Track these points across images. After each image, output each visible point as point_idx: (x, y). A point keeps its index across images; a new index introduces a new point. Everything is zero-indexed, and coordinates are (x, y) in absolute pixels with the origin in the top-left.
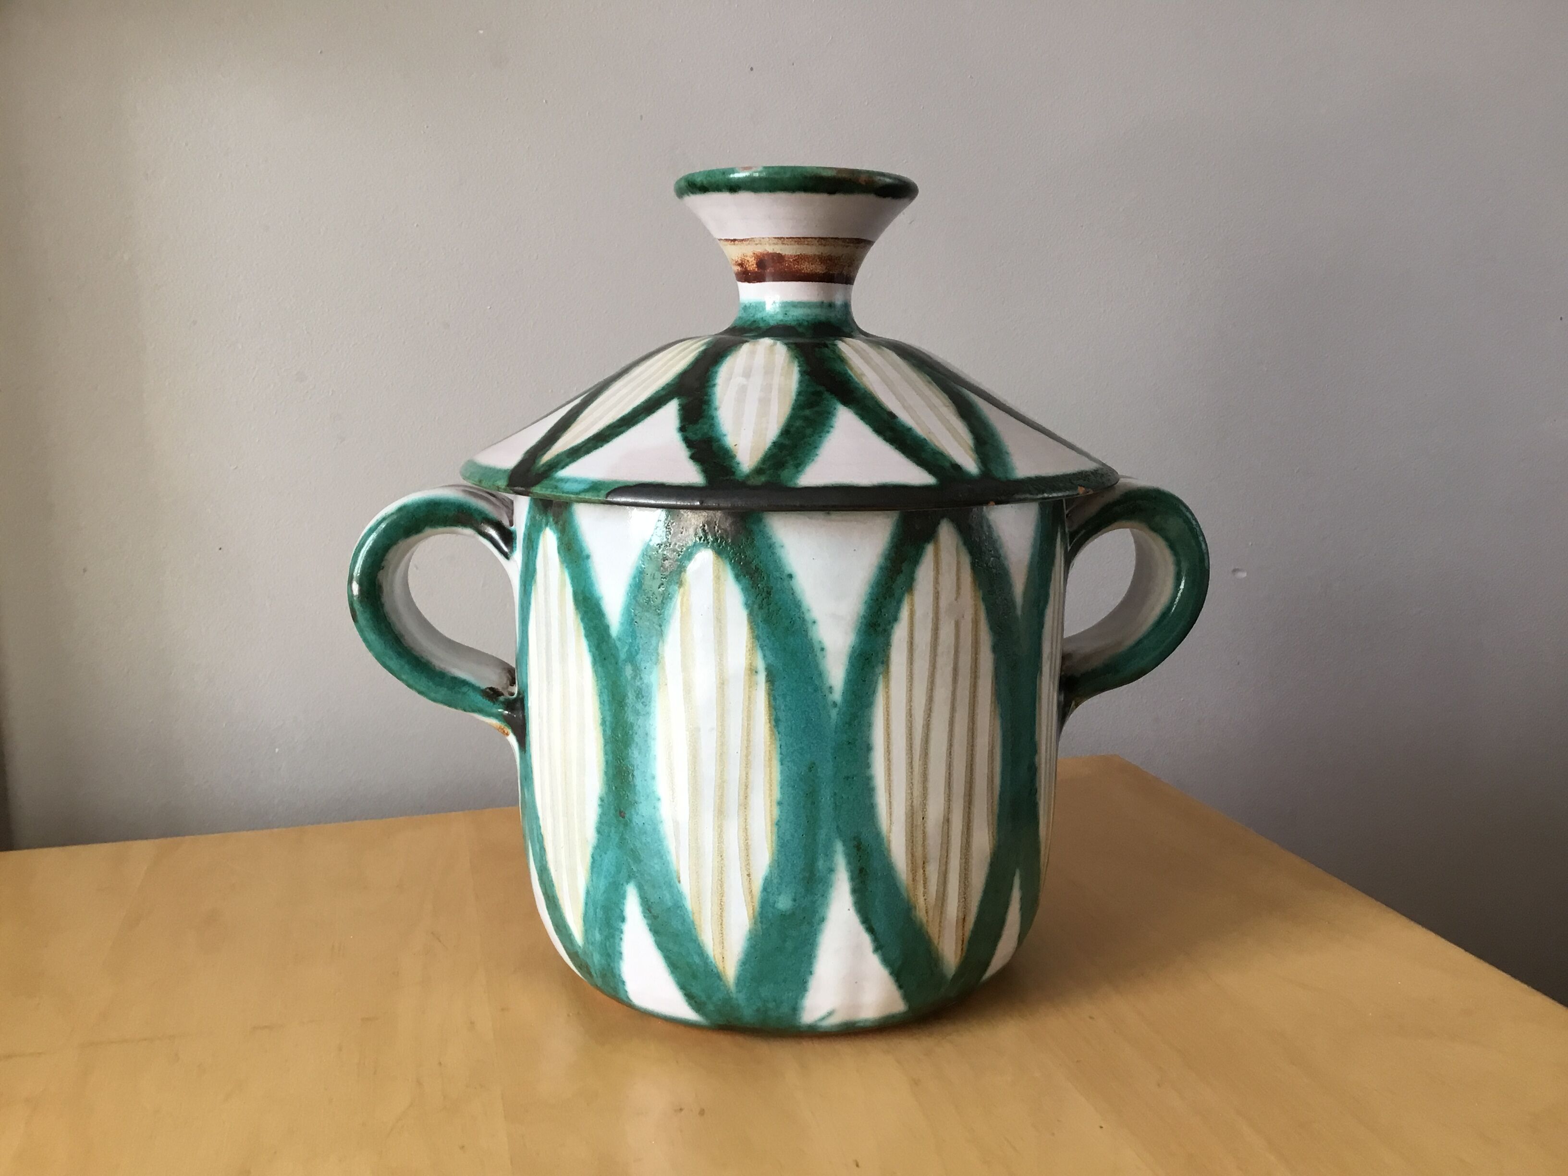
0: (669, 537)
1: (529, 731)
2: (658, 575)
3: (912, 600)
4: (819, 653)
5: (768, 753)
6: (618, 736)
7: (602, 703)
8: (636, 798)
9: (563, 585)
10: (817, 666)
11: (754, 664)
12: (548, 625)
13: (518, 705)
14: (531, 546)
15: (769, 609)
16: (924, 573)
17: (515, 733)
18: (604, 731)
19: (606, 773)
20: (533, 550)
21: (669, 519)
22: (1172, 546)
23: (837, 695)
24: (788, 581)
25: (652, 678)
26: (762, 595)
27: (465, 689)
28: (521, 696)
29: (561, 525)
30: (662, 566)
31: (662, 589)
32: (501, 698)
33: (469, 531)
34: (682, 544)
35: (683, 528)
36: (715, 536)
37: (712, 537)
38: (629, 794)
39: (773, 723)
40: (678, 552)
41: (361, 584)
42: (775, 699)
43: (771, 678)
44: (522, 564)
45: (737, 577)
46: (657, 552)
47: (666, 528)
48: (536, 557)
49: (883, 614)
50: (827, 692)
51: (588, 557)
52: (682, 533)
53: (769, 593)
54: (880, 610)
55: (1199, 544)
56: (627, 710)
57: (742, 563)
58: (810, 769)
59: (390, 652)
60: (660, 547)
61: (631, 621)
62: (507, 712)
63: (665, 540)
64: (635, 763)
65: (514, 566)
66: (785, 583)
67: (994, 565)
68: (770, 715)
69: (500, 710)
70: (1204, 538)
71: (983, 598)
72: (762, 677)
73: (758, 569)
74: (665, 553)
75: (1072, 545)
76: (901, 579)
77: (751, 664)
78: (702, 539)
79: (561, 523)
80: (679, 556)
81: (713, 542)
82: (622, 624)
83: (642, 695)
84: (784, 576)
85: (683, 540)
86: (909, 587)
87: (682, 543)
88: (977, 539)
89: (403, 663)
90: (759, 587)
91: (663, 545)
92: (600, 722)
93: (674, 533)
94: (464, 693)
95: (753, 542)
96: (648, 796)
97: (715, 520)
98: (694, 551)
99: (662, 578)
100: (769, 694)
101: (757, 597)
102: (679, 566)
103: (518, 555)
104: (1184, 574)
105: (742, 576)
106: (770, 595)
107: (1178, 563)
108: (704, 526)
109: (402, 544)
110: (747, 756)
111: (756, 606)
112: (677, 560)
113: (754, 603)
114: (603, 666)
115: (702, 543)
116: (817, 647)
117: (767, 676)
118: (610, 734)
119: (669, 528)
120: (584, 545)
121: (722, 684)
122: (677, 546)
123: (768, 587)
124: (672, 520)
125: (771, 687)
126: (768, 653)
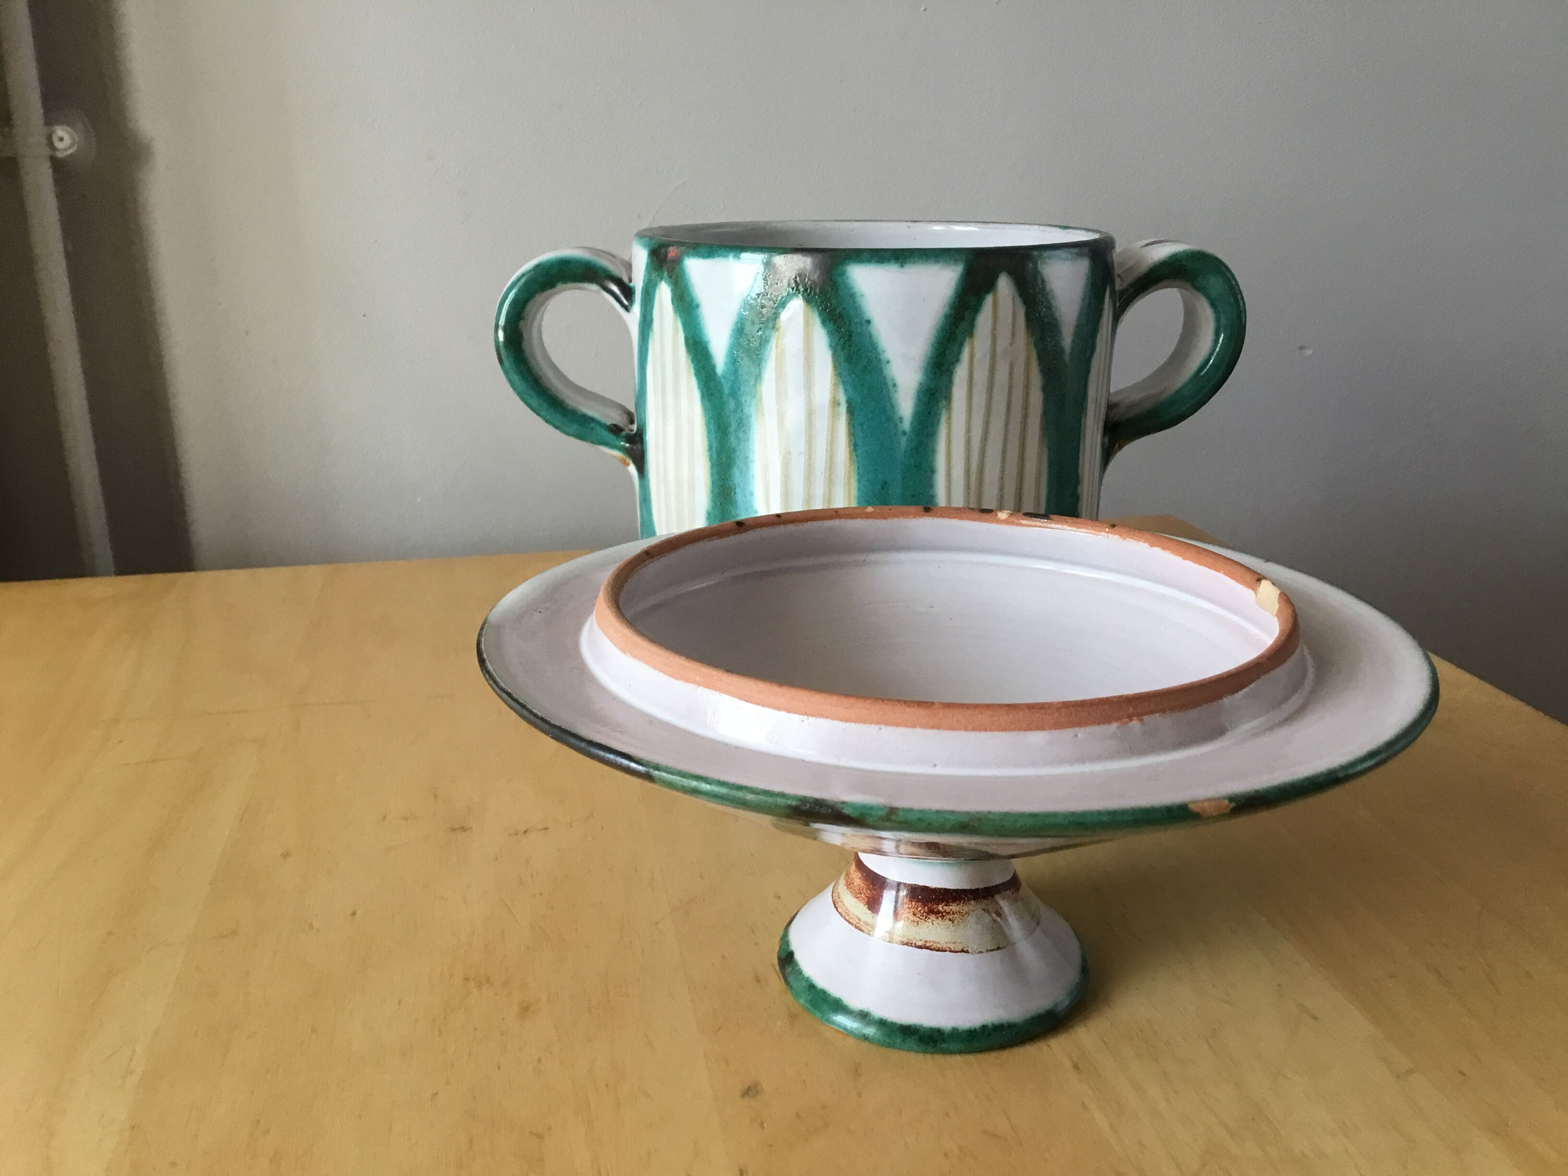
0: (767, 288)
1: (647, 460)
2: (757, 321)
3: (972, 343)
4: (891, 388)
5: (847, 473)
6: (722, 460)
7: (709, 432)
8: (738, 513)
9: (676, 331)
10: (890, 399)
11: (837, 397)
12: (663, 366)
13: (637, 439)
14: (648, 298)
15: (850, 350)
16: (984, 320)
17: (635, 462)
18: (711, 456)
19: (712, 492)
20: (650, 302)
21: (766, 272)
22: (1213, 305)
23: (906, 425)
24: (867, 326)
25: (750, 409)
26: (844, 338)
27: (593, 425)
28: (640, 432)
29: (674, 279)
30: (760, 313)
31: (760, 333)
32: (624, 433)
33: (594, 287)
34: (777, 294)
35: (778, 280)
36: (806, 286)
37: (803, 287)
38: (731, 508)
39: (852, 447)
40: (774, 301)
41: (505, 330)
42: (854, 427)
43: (851, 411)
44: (641, 314)
45: (824, 322)
46: (756, 301)
47: (764, 280)
48: (652, 308)
49: (947, 356)
50: (898, 422)
51: (697, 306)
52: (777, 284)
53: (850, 336)
54: (944, 351)
55: (1237, 302)
56: (731, 436)
57: (827, 310)
58: (883, 488)
59: (531, 392)
60: (758, 297)
61: (733, 360)
62: (628, 445)
63: (763, 290)
64: (736, 482)
65: (633, 318)
66: (864, 327)
67: (1046, 314)
68: (850, 441)
69: (622, 443)
70: (1242, 297)
71: (1034, 344)
72: (843, 409)
73: (842, 315)
74: (763, 301)
75: (1121, 302)
76: (963, 325)
77: (834, 397)
78: (794, 290)
79: (674, 277)
80: (775, 304)
81: (804, 292)
82: (726, 364)
83: (743, 424)
84: (864, 322)
85: (779, 290)
86: (970, 332)
87: (777, 292)
88: (1032, 291)
89: (541, 401)
90: (842, 331)
91: (761, 295)
92: (707, 448)
93: (771, 284)
94: (592, 429)
95: (837, 292)
96: (747, 510)
97: (805, 272)
98: (788, 300)
99: (760, 323)
100: (849, 424)
101: (840, 340)
102: (775, 313)
103: (637, 308)
104: (1222, 329)
105: (828, 321)
106: (852, 337)
107: (1218, 320)
108: (796, 278)
109: (539, 298)
110: (830, 475)
111: (839, 348)
112: (773, 308)
113: (837, 345)
114: (710, 400)
115: (794, 294)
116: (890, 383)
117: (848, 408)
118: (716, 458)
119: (766, 280)
120: (694, 295)
121: (810, 414)
122: (773, 296)
123: (849, 331)
124: (770, 272)
125: (851, 417)
126: (848, 387)
